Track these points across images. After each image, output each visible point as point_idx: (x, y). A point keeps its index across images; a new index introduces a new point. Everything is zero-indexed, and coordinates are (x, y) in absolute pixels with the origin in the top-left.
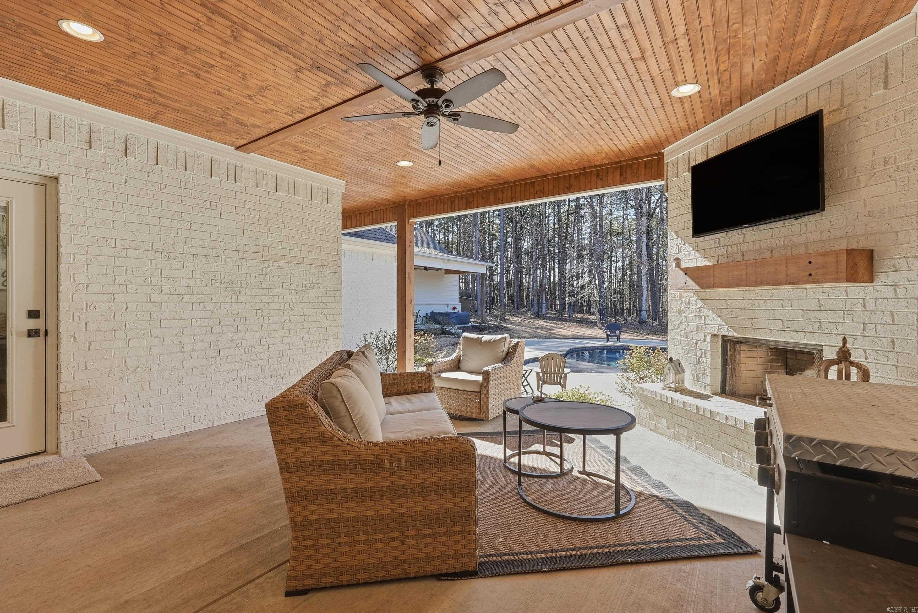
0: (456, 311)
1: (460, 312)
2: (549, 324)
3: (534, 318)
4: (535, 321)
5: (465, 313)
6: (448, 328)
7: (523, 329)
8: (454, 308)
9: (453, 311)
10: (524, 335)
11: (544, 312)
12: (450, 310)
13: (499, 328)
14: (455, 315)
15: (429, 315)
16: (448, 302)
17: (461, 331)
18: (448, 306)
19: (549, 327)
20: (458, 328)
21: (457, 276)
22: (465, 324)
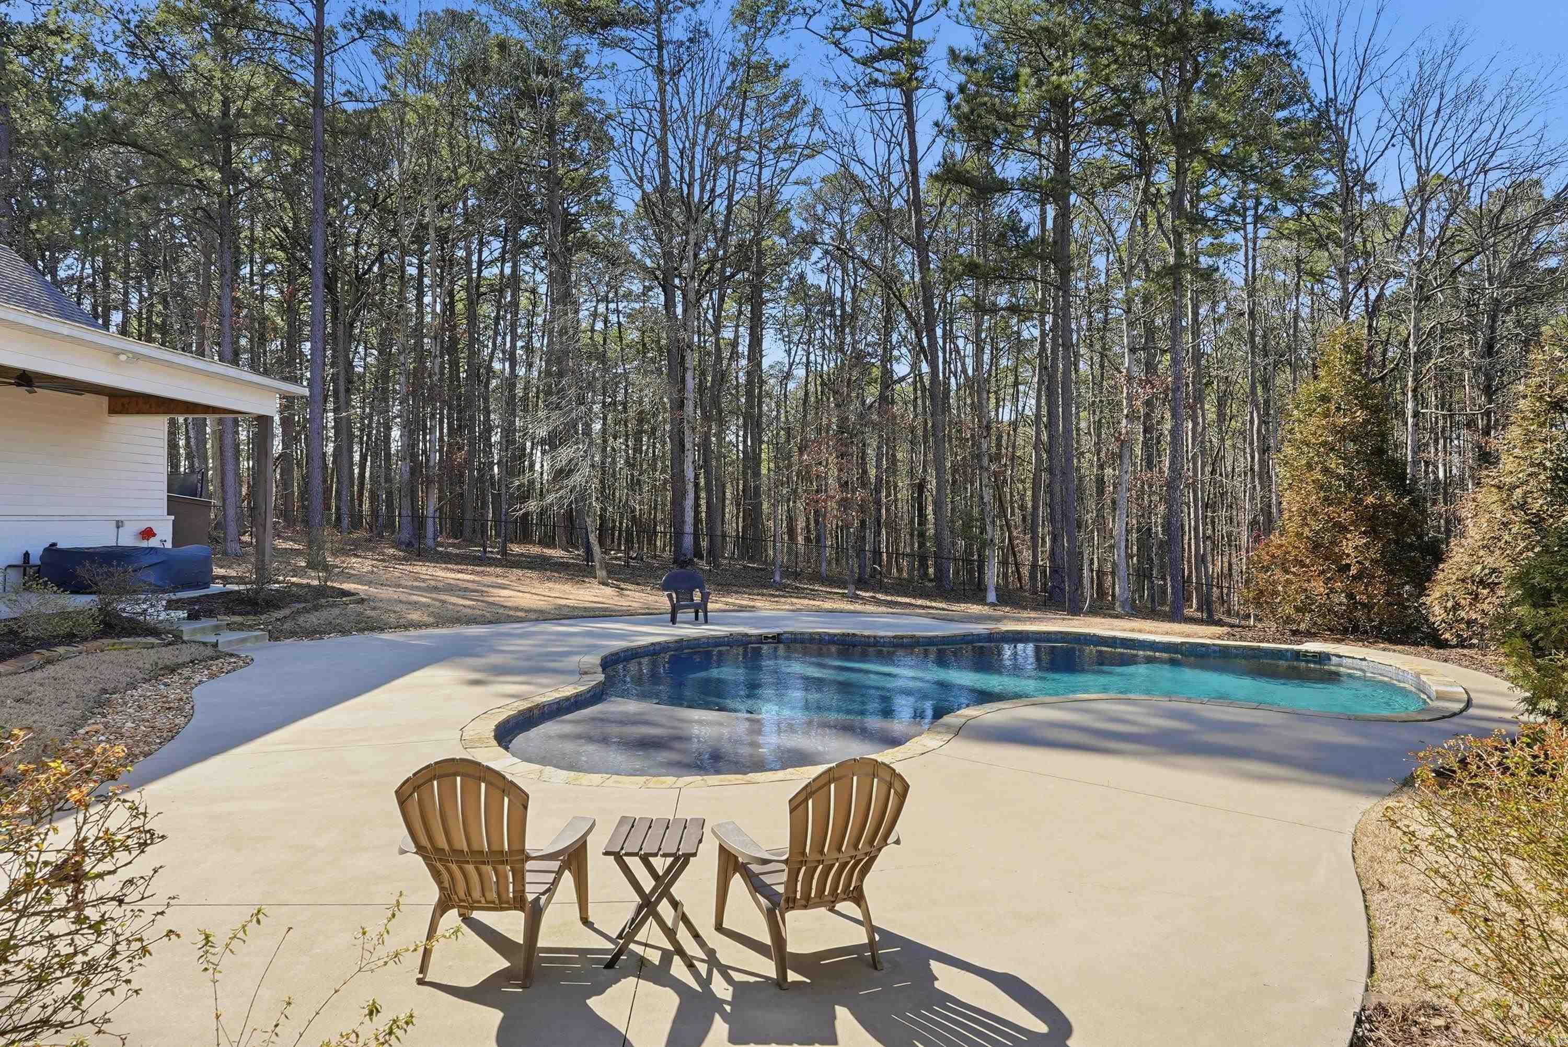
0: (153, 543)
1: (169, 545)
2: (460, 576)
3: (404, 559)
4: (417, 569)
5: (191, 549)
6: (127, 608)
7: (403, 597)
8: (148, 533)
9: (144, 544)
10: (415, 616)
11: (430, 542)
12: (128, 539)
13: (324, 597)
14: (155, 559)
15: (35, 559)
16: (121, 514)
17: (183, 614)
18: (119, 524)
19: (470, 585)
20: (171, 605)
21: (158, 425)
22: (197, 586)
